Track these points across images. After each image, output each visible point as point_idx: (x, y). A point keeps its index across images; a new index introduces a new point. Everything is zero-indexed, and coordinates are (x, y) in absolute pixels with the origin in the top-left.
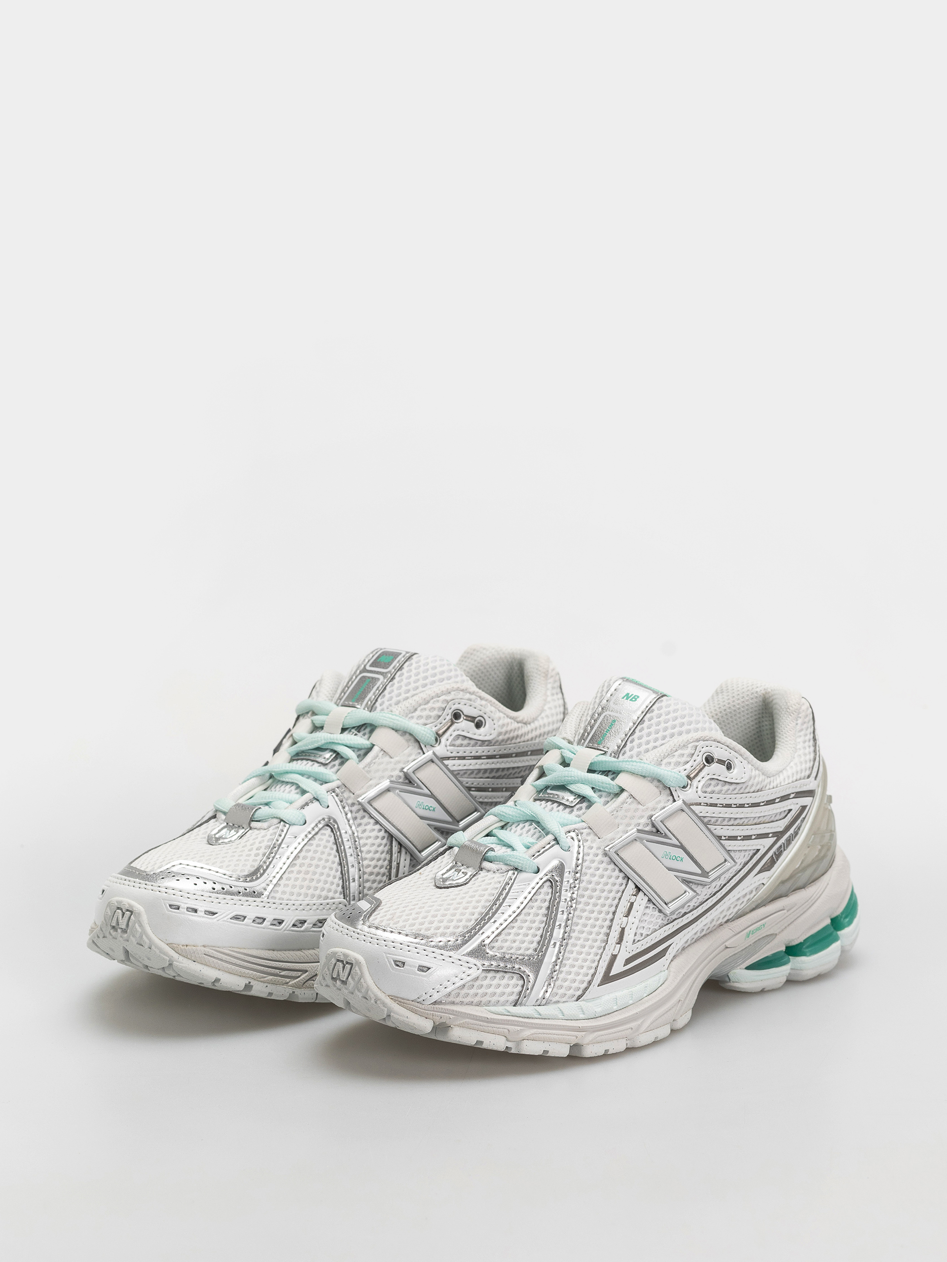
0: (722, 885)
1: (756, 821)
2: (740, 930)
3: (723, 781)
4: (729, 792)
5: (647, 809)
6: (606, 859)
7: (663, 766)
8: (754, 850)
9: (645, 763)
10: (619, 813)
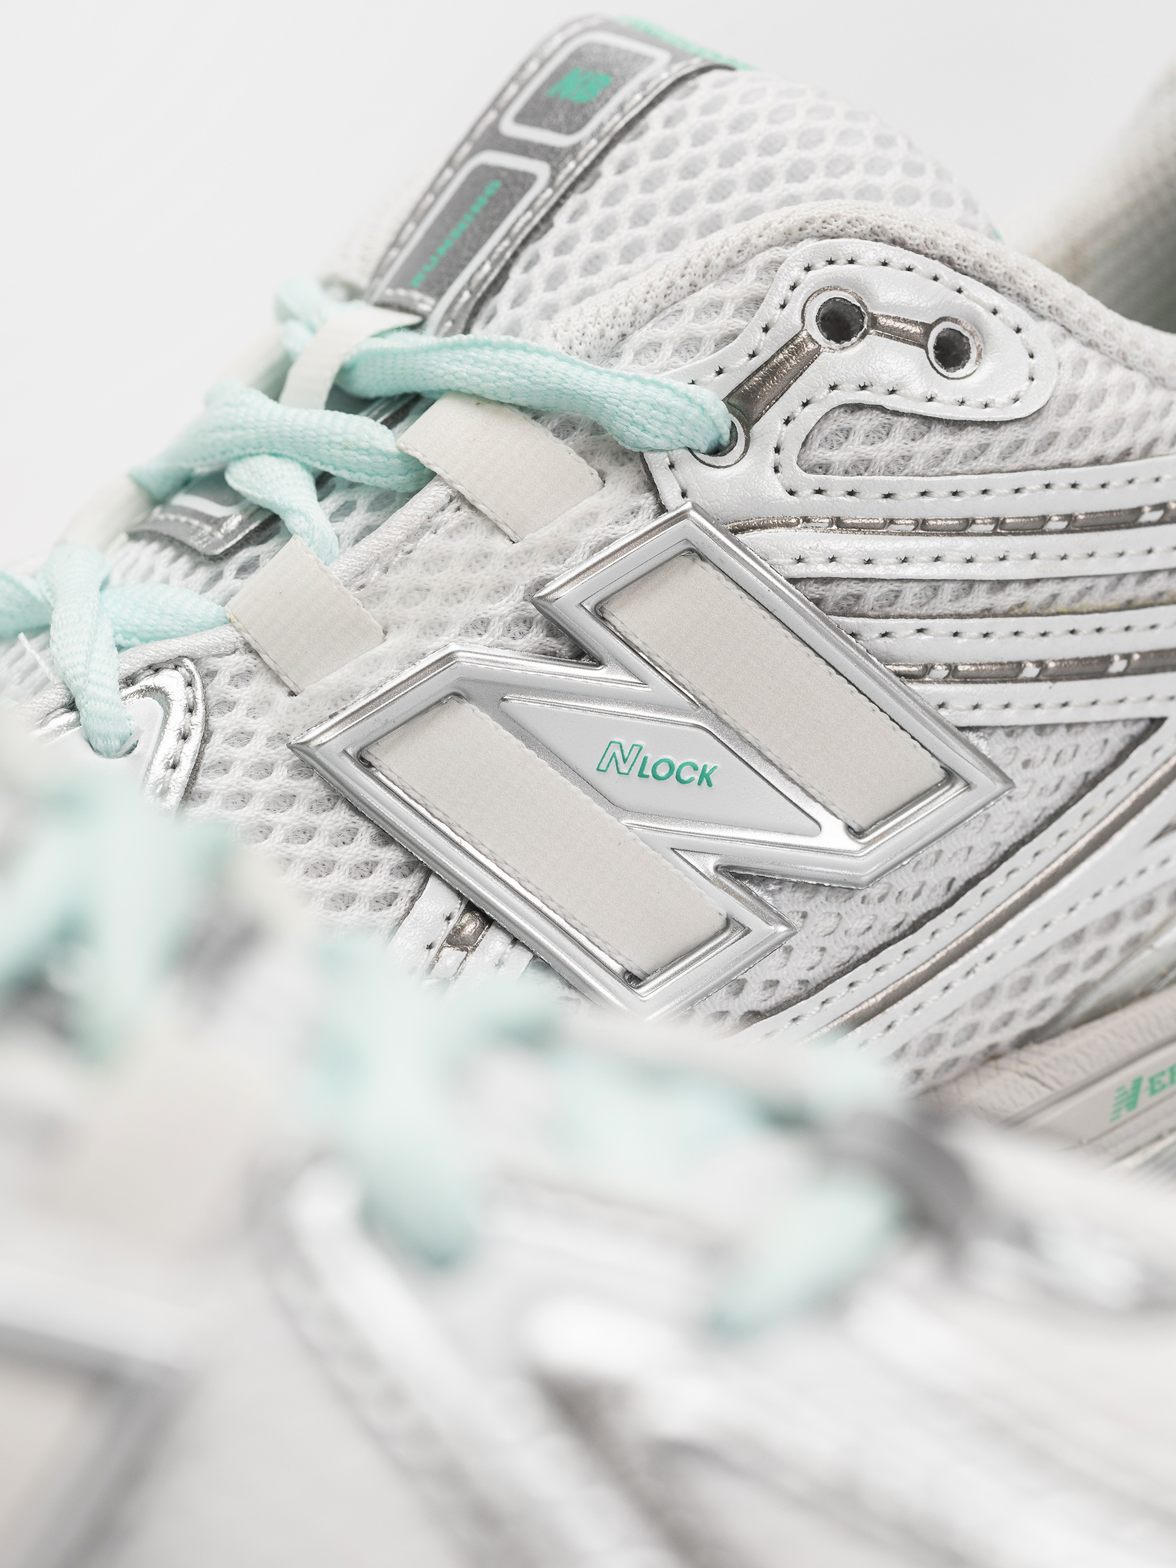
0: (956, 886)
1: (1126, 591)
2: (1081, 1077)
3: (913, 415)
4: (949, 465)
5: (528, 552)
6: (310, 788)
7: (628, 356)
8: (1137, 721)
9: (544, 353)
10: (393, 579)
